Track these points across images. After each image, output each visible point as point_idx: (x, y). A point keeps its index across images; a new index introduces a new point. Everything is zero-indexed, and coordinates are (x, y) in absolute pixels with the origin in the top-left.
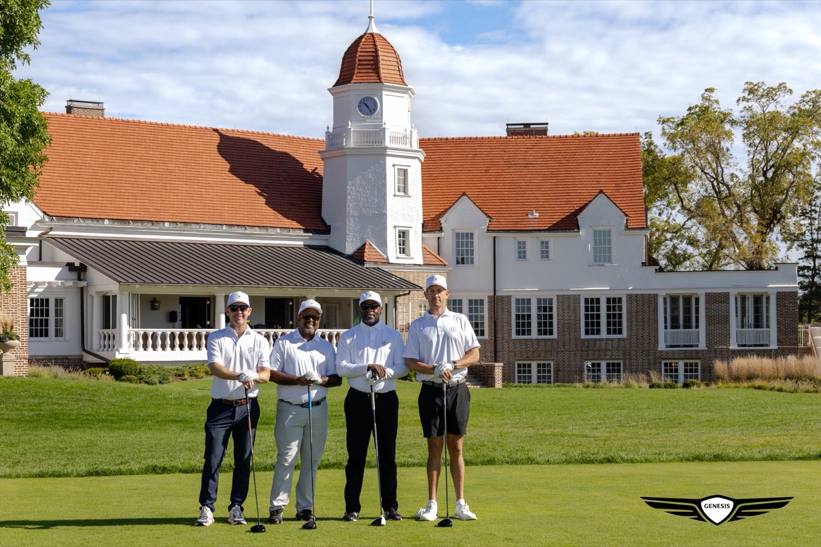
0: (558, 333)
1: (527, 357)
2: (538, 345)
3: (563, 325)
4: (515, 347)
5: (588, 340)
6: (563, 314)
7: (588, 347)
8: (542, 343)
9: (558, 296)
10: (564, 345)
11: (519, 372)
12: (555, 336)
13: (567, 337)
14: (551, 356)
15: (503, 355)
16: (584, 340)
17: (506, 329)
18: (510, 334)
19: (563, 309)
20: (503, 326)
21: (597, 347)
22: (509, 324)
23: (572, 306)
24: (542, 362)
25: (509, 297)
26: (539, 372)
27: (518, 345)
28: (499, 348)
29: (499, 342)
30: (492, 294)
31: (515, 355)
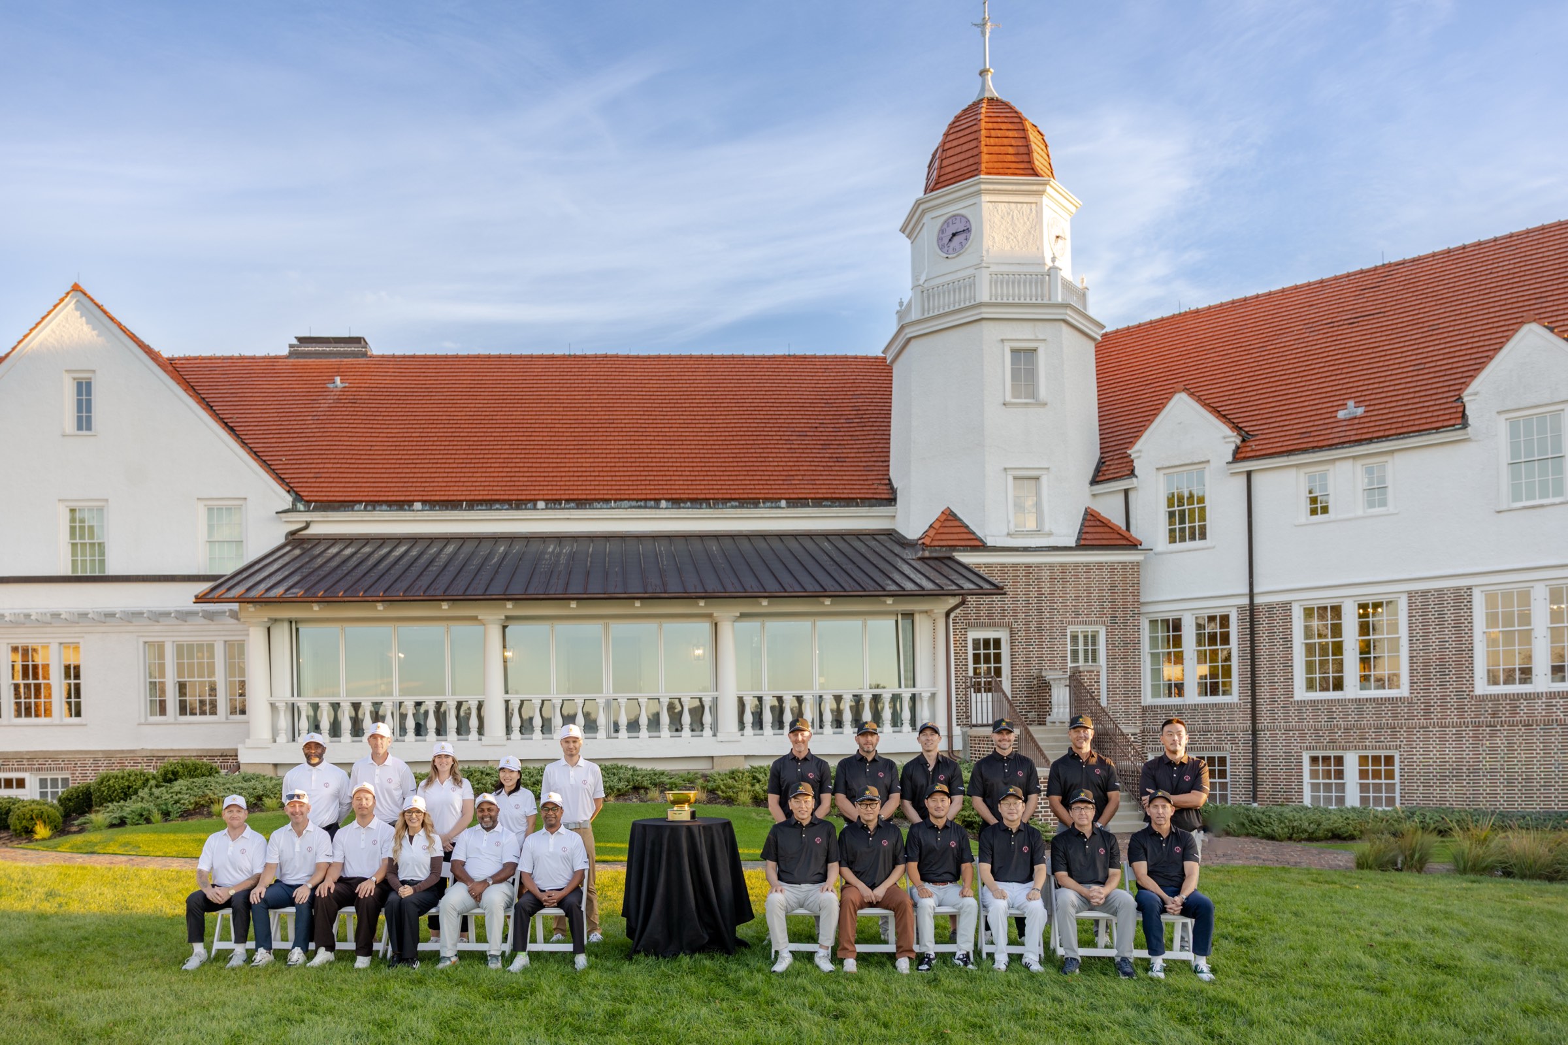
0: (1412, 683)
1: (1332, 741)
2: (1360, 711)
3: (1426, 664)
4: (1301, 720)
5: (1495, 698)
6: (1426, 635)
7: (1494, 715)
8: (1370, 708)
9: (1411, 595)
10: (1427, 713)
11: (1314, 774)
12: (1404, 691)
13: (1436, 692)
14: (1394, 736)
15: (1273, 736)
16: (1483, 699)
17: (1279, 678)
18: (1289, 692)
19: (1425, 625)
20: (1272, 672)
21: (1522, 716)
22: (1288, 665)
23: (1449, 617)
24: (1370, 753)
25: (1286, 607)
26: (1363, 774)
27: (1308, 713)
28: (1264, 721)
29: (1263, 708)
30: (1245, 601)
31: (1303, 737)
